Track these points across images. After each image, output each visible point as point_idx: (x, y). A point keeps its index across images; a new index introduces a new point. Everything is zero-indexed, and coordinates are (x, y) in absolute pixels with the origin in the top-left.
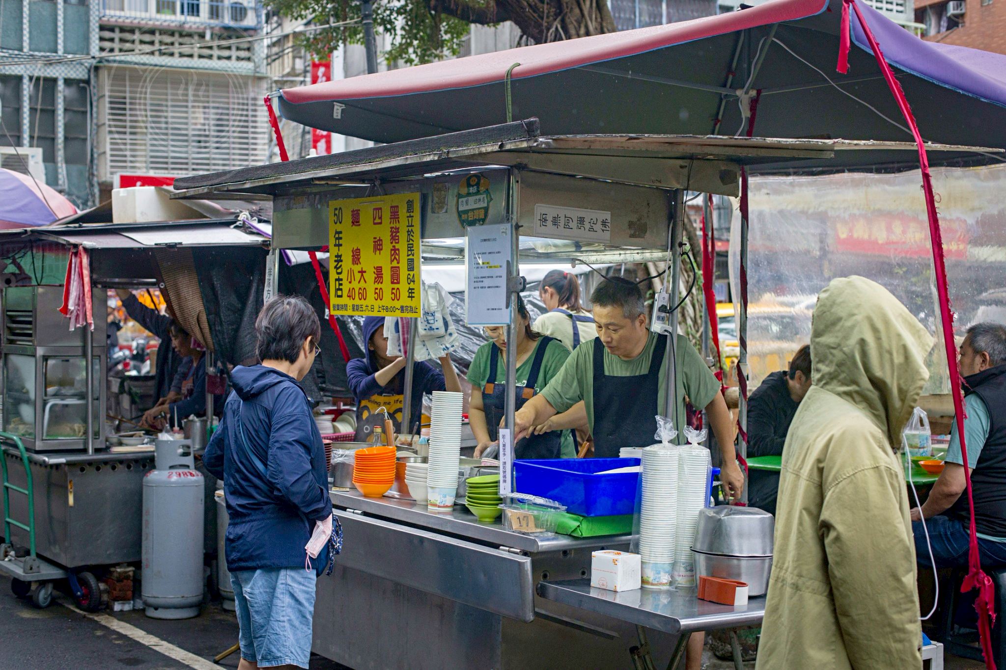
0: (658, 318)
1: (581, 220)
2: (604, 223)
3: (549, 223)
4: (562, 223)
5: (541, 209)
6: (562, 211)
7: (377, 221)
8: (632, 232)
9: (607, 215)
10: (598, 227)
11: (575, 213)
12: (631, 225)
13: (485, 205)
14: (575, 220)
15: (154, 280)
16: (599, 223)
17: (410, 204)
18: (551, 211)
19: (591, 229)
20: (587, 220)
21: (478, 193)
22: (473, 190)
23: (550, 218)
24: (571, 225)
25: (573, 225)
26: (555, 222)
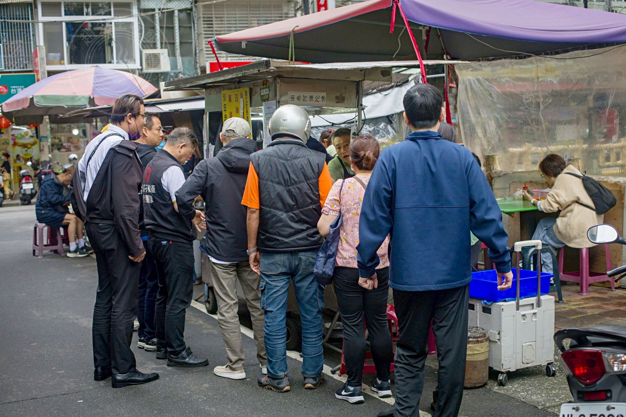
0: (353, 138)
1: (311, 97)
2: (323, 98)
3: (296, 99)
4: (302, 99)
5: (291, 93)
6: (301, 94)
7: (237, 100)
8: (337, 101)
9: (324, 94)
10: (320, 99)
11: (308, 94)
12: (337, 98)
13: (268, 93)
14: (308, 97)
15: (171, 127)
16: (320, 98)
17: (246, 92)
18: (296, 94)
19: (317, 101)
20: (314, 97)
21: (266, 88)
22: (265, 87)
23: (296, 97)
24: (306, 99)
25: (308, 99)
26: (298, 98)
